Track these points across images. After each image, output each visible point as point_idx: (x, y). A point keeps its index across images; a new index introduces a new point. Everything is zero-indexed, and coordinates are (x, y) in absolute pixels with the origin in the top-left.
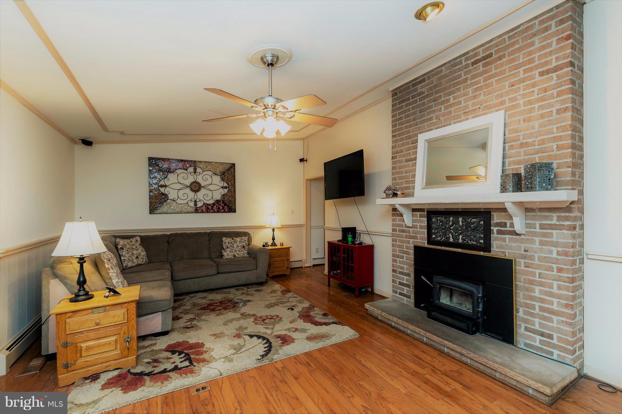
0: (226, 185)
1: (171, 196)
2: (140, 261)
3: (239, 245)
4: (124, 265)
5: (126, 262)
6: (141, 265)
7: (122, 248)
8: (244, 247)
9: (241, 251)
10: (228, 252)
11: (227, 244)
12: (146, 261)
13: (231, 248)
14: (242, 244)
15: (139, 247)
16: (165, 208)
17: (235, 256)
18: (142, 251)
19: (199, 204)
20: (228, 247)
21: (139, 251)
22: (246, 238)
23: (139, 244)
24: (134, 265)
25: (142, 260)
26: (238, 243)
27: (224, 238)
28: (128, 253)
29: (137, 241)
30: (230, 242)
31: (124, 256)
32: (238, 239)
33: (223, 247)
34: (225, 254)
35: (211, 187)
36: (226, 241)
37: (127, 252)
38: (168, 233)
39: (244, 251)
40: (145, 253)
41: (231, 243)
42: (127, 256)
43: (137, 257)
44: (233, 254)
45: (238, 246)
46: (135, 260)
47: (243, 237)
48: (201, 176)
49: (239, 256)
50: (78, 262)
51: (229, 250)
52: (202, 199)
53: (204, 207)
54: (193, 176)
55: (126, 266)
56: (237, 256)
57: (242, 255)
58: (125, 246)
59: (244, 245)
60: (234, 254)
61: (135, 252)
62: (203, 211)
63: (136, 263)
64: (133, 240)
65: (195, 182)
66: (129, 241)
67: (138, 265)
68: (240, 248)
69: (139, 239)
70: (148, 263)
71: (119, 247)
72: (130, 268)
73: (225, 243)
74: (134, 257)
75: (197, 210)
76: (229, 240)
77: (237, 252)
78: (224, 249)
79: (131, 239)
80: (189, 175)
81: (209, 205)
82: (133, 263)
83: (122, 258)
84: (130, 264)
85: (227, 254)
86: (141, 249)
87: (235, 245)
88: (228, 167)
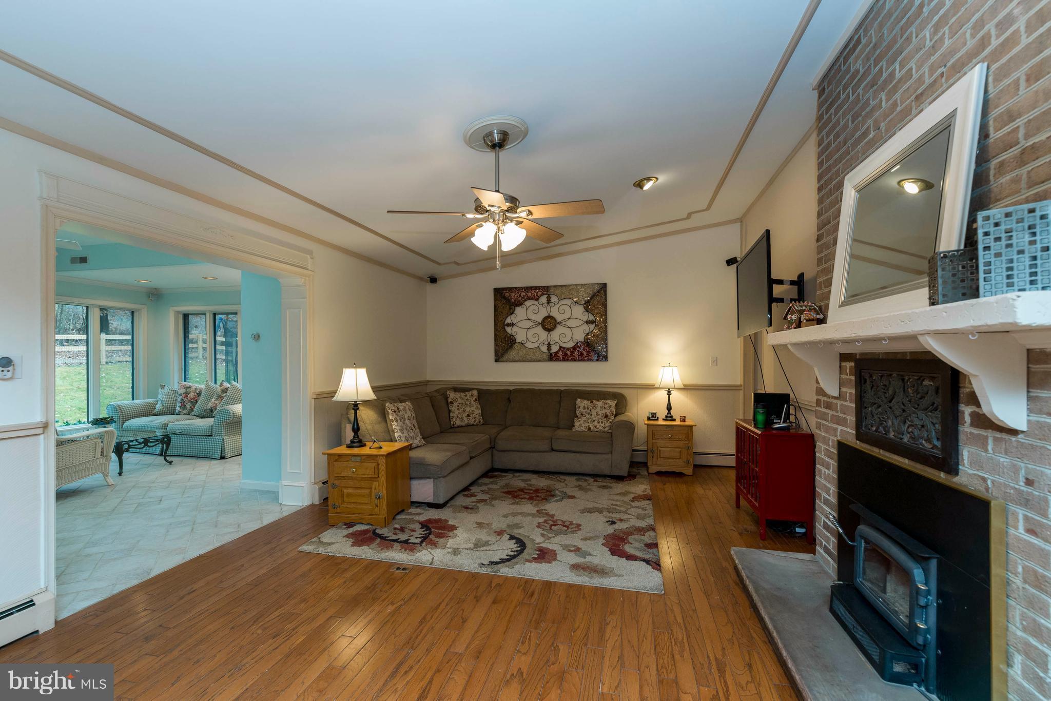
0: (591, 318)
1: (519, 339)
2: (471, 421)
3: (600, 413)
4: (452, 423)
5: (454, 420)
6: (473, 425)
7: (452, 403)
8: (606, 416)
9: (602, 423)
10: (582, 422)
11: (581, 409)
12: (480, 421)
13: (587, 416)
14: (604, 412)
15: (473, 403)
16: (513, 354)
17: (589, 429)
18: (477, 408)
19: (555, 349)
20: (582, 415)
21: (472, 408)
22: (613, 403)
23: (474, 399)
24: (463, 424)
25: (474, 419)
26: (598, 409)
27: (579, 400)
28: (458, 409)
29: (472, 395)
30: (586, 406)
31: (454, 413)
32: (600, 403)
33: (576, 414)
34: (577, 423)
35: (570, 323)
36: (582, 403)
37: (457, 407)
38: (511, 388)
39: (605, 422)
40: (480, 411)
41: (588, 409)
42: (457, 412)
43: (468, 416)
44: (587, 425)
45: (597, 414)
46: (465, 419)
47: (608, 401)
48: (557, 307)
49: (596, 430)
50: (353, 409)
51: (584, 418)
52: (557, 340)
53: (561, 353)
54: (546, 308)
55: (454, 425)
56: (592, 428)
57: (600, 428)
58: (456, 400)
59: (608, 414)
60: (589, 426)
61: (468, 409)
62: (558, 359)
63: (466, 422)
64: (469, 394)
65: (549, 317)
66: (462, 394)
67: (468, 425)
68: (600, 417)
69: (475, 393)
70: (483, 424)
71: (450, 401)
72: (458, 427)
73: (579, 407)
74: (464, 415)
75: (552, 357)
76: (586, 403)
77: (596, 423)
78: (577, 416)
79: (467, 393)
80: (541, 307)
81: (568, 349)
82: (462, 421)
83: (451, 414)
84: (458, 423)
85: (580, 425)
86: (475, 406)
87: (594, 412)
88: (596, 288)
